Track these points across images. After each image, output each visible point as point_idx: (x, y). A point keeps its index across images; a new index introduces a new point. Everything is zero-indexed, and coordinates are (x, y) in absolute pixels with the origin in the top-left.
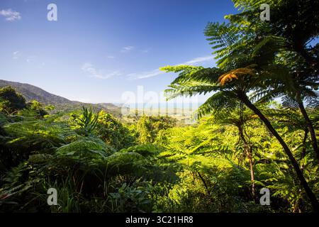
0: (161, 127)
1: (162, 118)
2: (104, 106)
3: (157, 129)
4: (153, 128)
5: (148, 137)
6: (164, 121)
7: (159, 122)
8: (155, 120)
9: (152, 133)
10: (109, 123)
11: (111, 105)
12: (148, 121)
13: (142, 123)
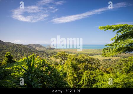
0: (86, 68)
1: (87, 60)
2: (34, 47)
3: (82, 70)
4: (79, 69)
5: (74, 77)
6: (89, 62)
7: (84, 64)
8: (81, 62)
9: (77, 74)
10: (44, 69)
11: (40, 46)
12: (74, 62)
13: (69, 64)
